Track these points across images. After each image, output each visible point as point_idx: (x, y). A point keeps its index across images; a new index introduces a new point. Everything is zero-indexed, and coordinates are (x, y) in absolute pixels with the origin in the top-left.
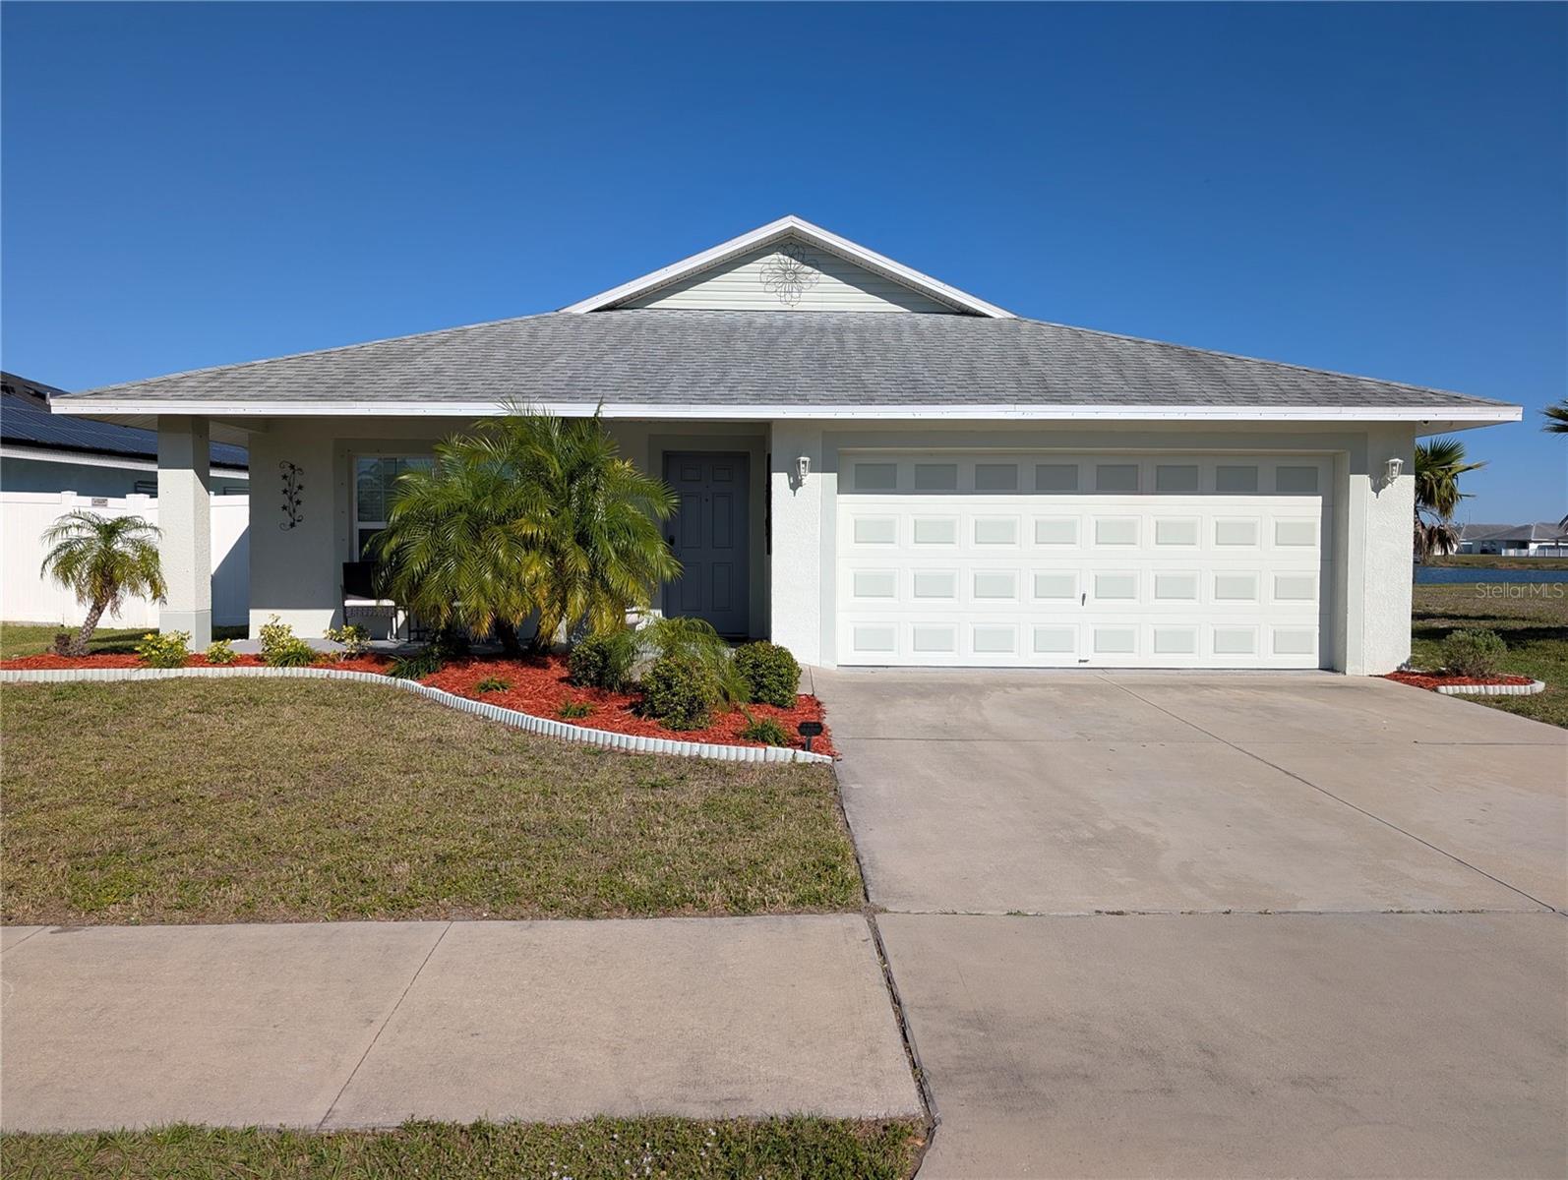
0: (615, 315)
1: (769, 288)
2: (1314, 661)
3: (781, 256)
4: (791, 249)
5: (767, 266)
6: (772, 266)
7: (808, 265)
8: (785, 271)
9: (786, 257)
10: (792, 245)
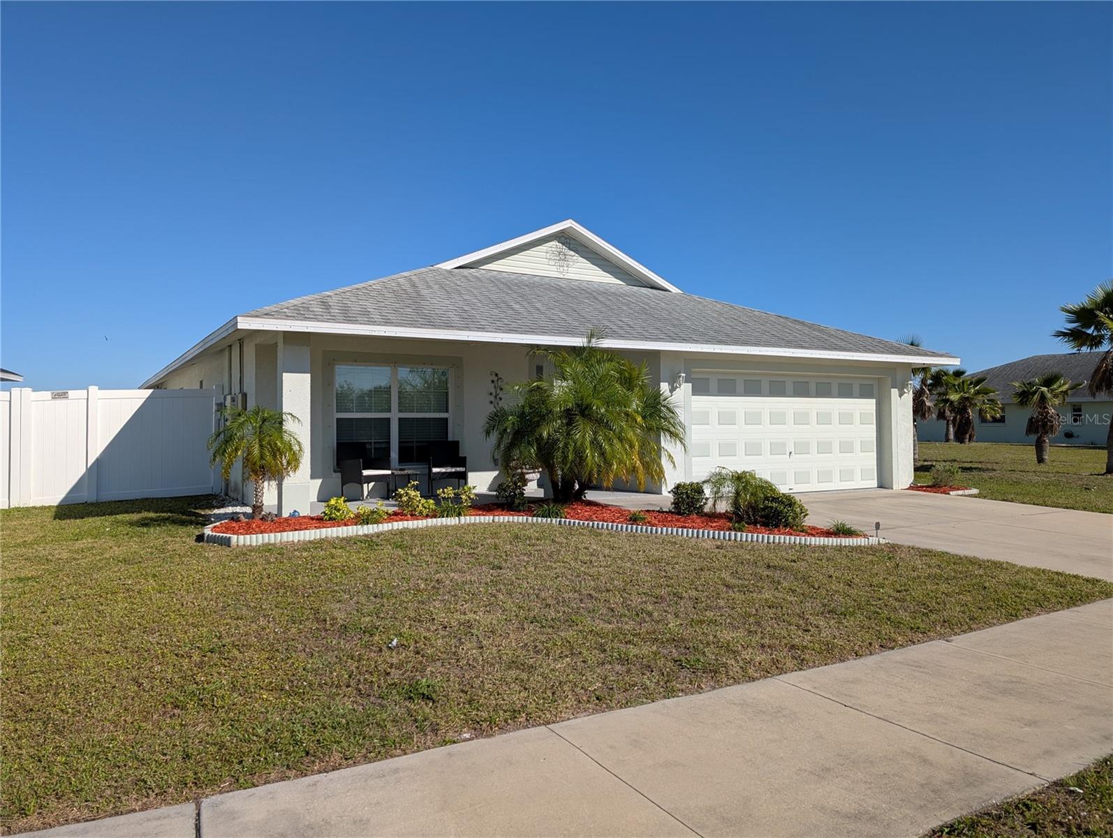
0: (465, 272)
1: (551, 263)
2: (874, 484)
3: (558, 244)
4: (563, 239)
5: (550, 249)
6: (553, 249)
7: (572, 250)
8: (560, 253)
9: (560, 245)
10: (565, 238)
